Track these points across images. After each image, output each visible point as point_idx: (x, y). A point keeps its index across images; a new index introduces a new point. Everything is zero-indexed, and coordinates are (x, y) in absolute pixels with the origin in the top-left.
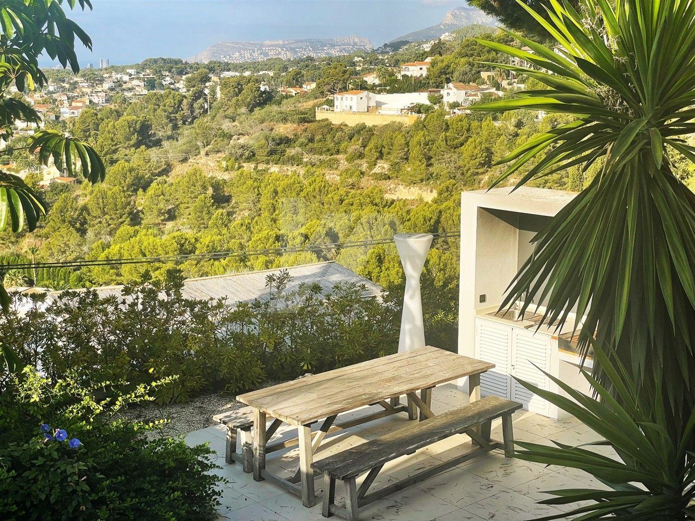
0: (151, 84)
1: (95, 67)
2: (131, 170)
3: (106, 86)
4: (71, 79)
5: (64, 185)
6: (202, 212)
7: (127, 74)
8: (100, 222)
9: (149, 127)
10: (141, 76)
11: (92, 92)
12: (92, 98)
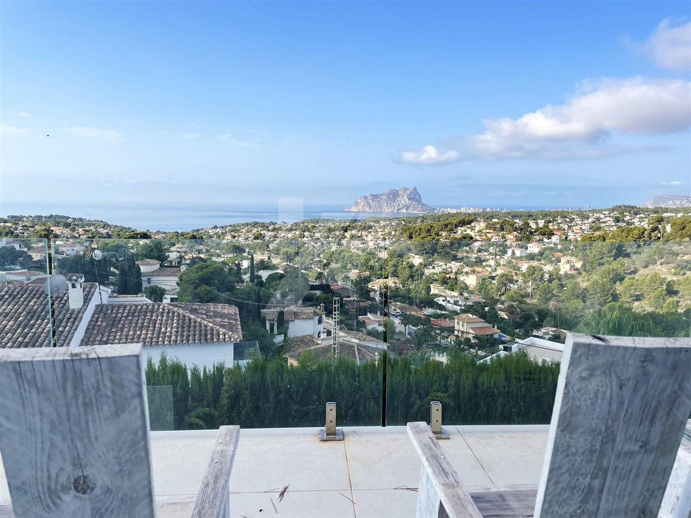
0: (617, 220)
1: (581, 210)
2: (613, 270)
3: (590, 220)
4: (571, 216)
5: (572, 275)
6: (659, 299)
7: (603, 214)
8: (594, 297)
9: (623, 246)
10: (611, 215)
11: (582, 224)
12: (582, 227)
